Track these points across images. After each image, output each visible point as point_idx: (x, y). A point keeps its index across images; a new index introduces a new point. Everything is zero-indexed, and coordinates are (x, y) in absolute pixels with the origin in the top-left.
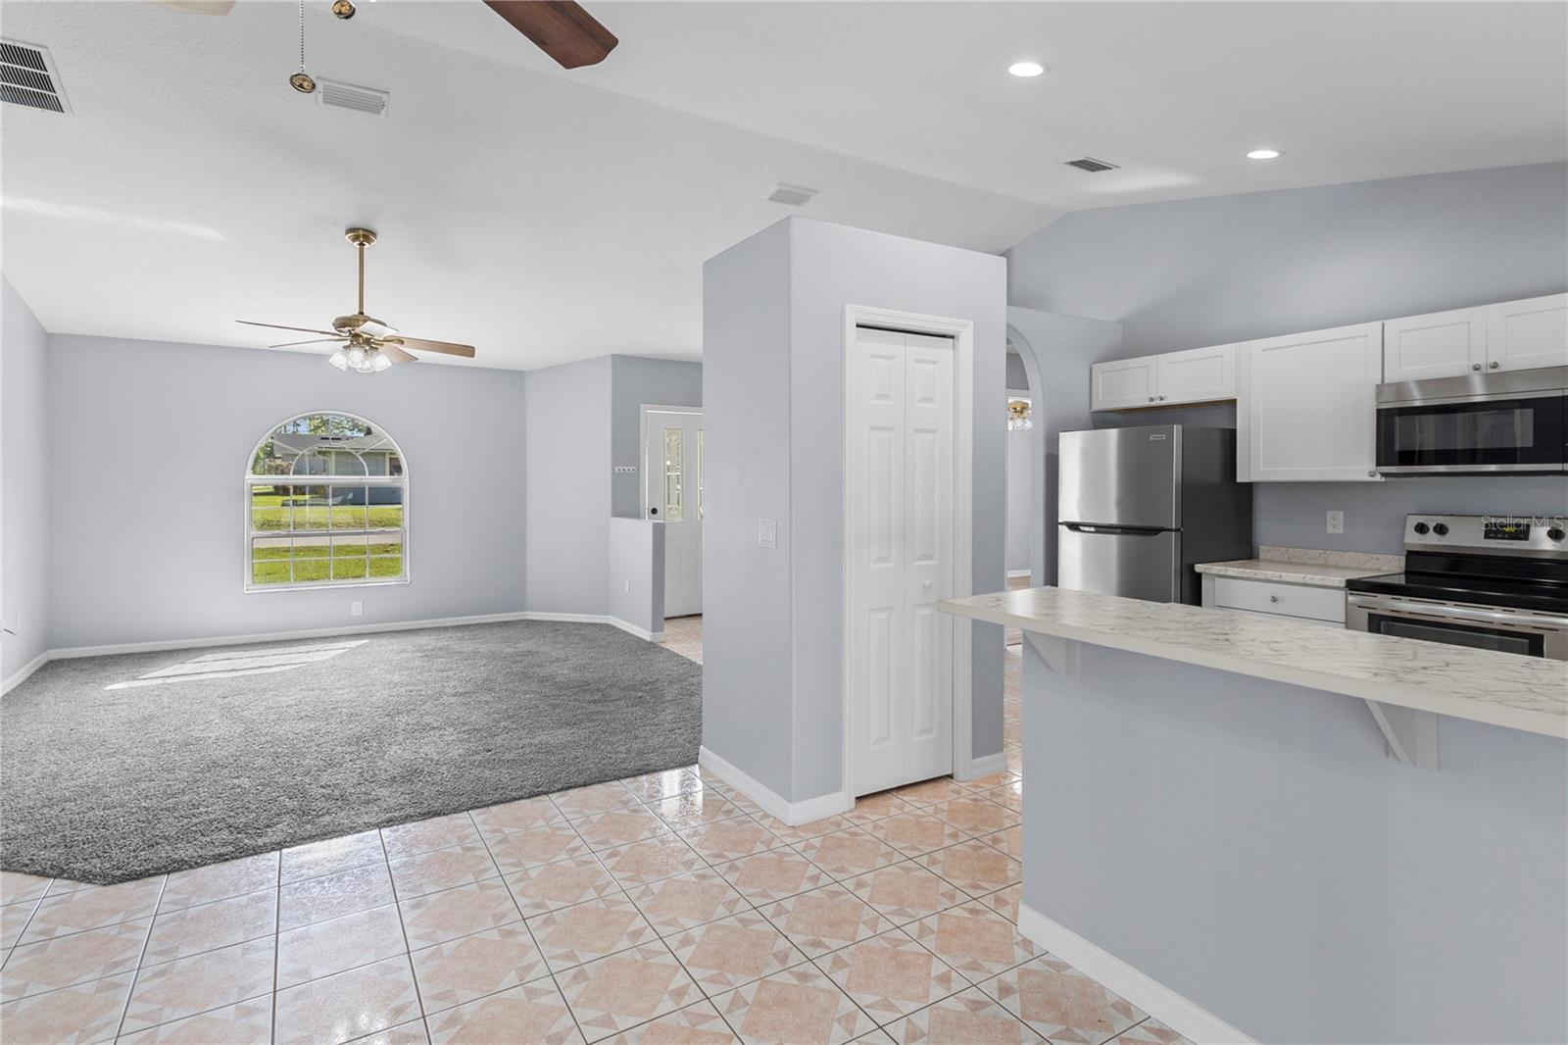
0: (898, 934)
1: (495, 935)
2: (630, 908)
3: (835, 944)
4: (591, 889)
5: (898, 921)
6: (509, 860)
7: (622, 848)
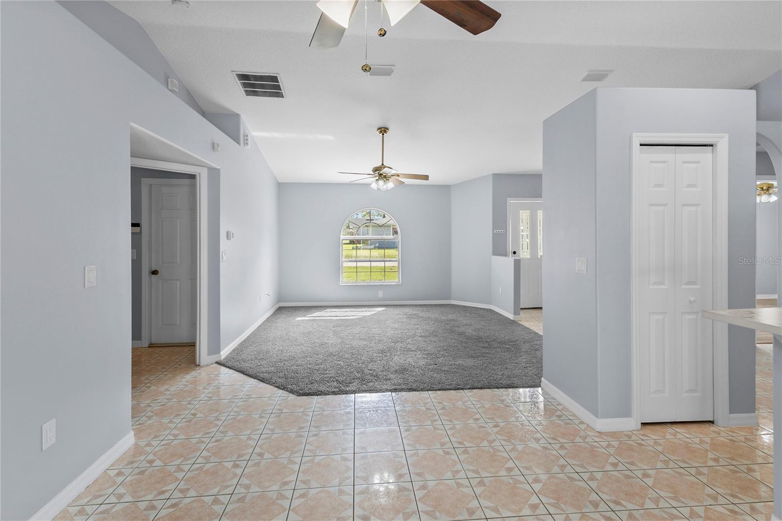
0: (674, 511)
1: (441, 452)
2: (506, 455)
3: (630, 506)
4: (486, 441)
5: (674, 504)
6: (447, 418)
7: (501, 424)
